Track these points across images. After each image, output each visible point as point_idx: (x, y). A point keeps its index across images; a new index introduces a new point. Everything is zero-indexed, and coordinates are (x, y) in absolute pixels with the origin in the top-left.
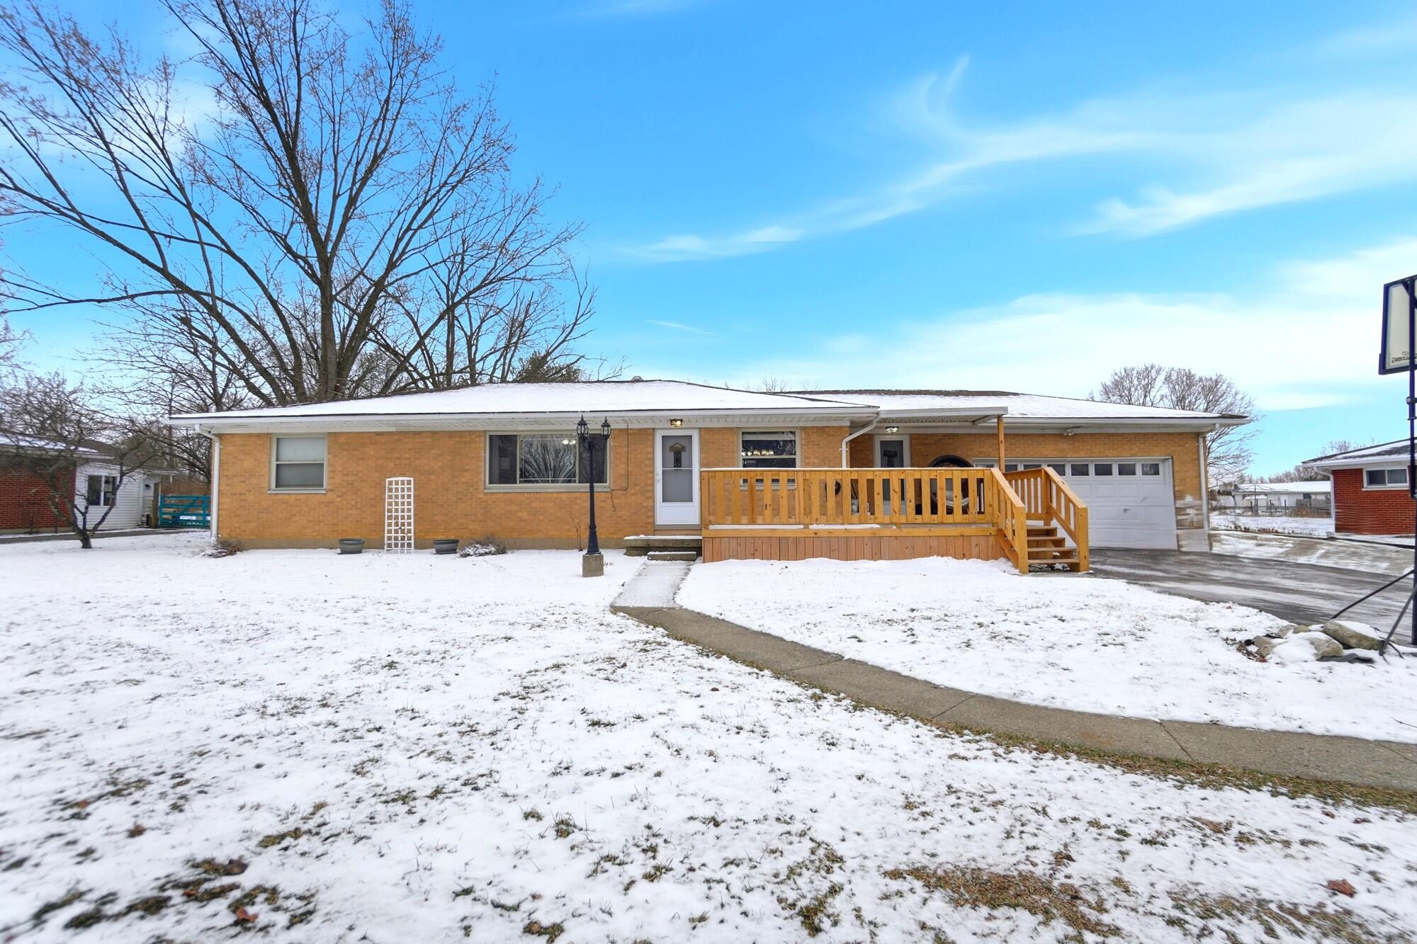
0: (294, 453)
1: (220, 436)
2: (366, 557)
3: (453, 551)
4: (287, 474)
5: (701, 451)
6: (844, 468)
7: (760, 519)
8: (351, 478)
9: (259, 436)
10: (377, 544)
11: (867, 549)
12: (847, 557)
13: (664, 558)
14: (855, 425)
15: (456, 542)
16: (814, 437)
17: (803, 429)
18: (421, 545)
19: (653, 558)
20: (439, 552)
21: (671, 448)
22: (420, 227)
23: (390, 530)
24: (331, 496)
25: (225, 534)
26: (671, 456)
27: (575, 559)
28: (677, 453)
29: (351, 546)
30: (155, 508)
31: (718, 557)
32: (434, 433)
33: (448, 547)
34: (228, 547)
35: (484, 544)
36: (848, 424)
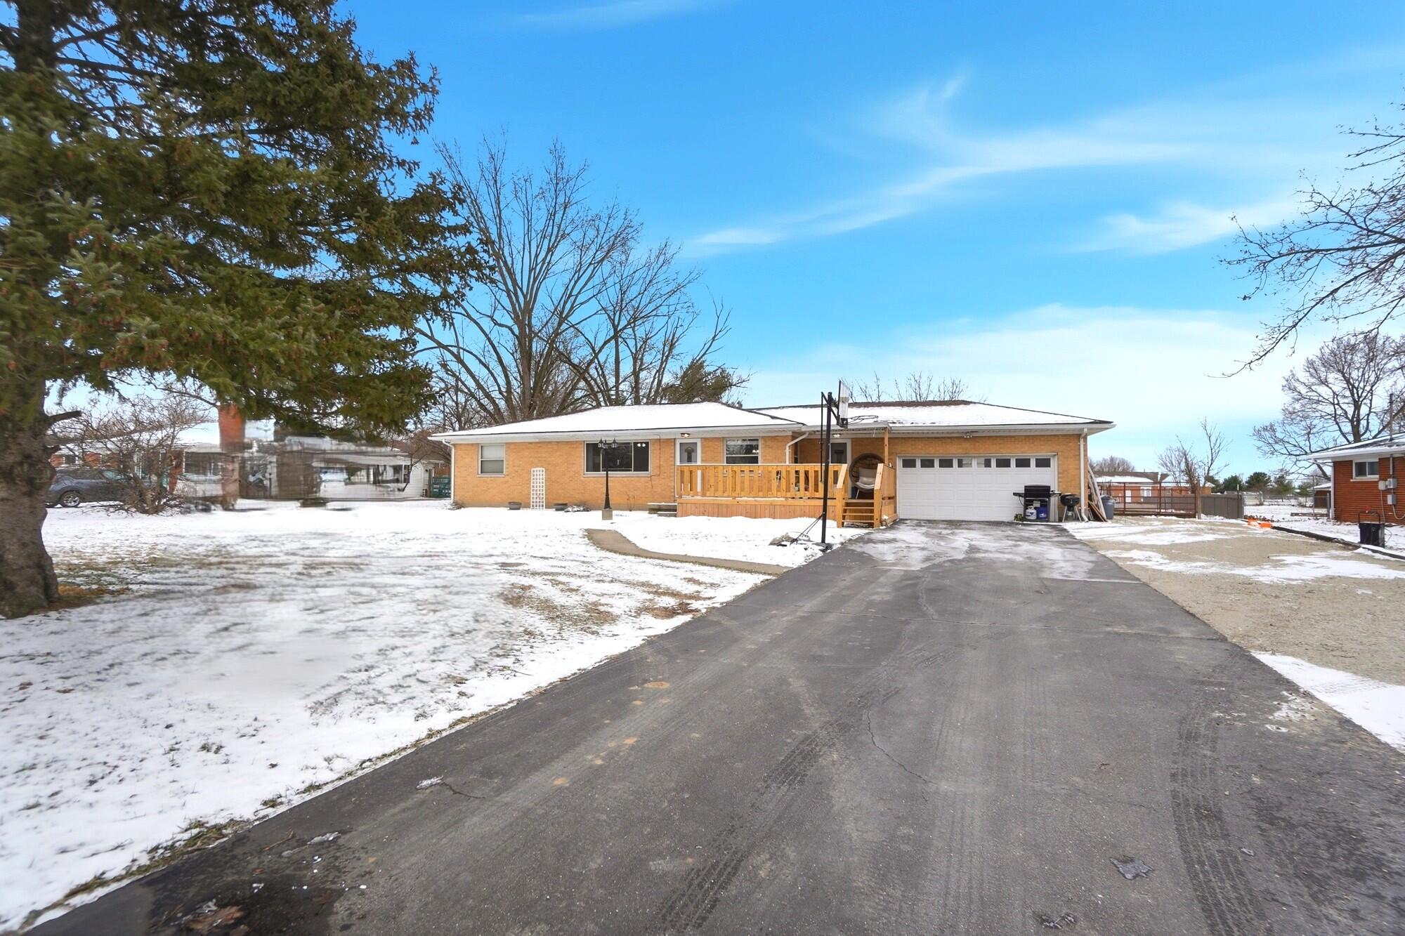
0: (490, 454)
1: (454, 445)
2: (522, 512)
3: (562, 509)
4: (487, 466)
5: (702, 452)
6: (787, 463)
7: (708, 494)
8: (516, 468)
9: (472, 445)
10: (527, 506)
11: (767, 512)
12: (755, 516)
13: (666, 515)
14: (795, 435)
15: (566, 505)
16: (769, 443)
17: (763, 437)
18: (547, 507)
19: (660, 515)
20: (557, 510)
21: (686, 450)
22: (579, 293)
23: (533, 498)
24: (507, 478)
25: (457, 498)
26: (685, 455)
27: (599, 513)
28: (689, 453)
29: (515, 506)
30: (430, 485)
31: (686, 514)
32: (558, 442)
33: (562, 507)
34: (458, 505)
35: (579, 506)
36: (790, 434)
